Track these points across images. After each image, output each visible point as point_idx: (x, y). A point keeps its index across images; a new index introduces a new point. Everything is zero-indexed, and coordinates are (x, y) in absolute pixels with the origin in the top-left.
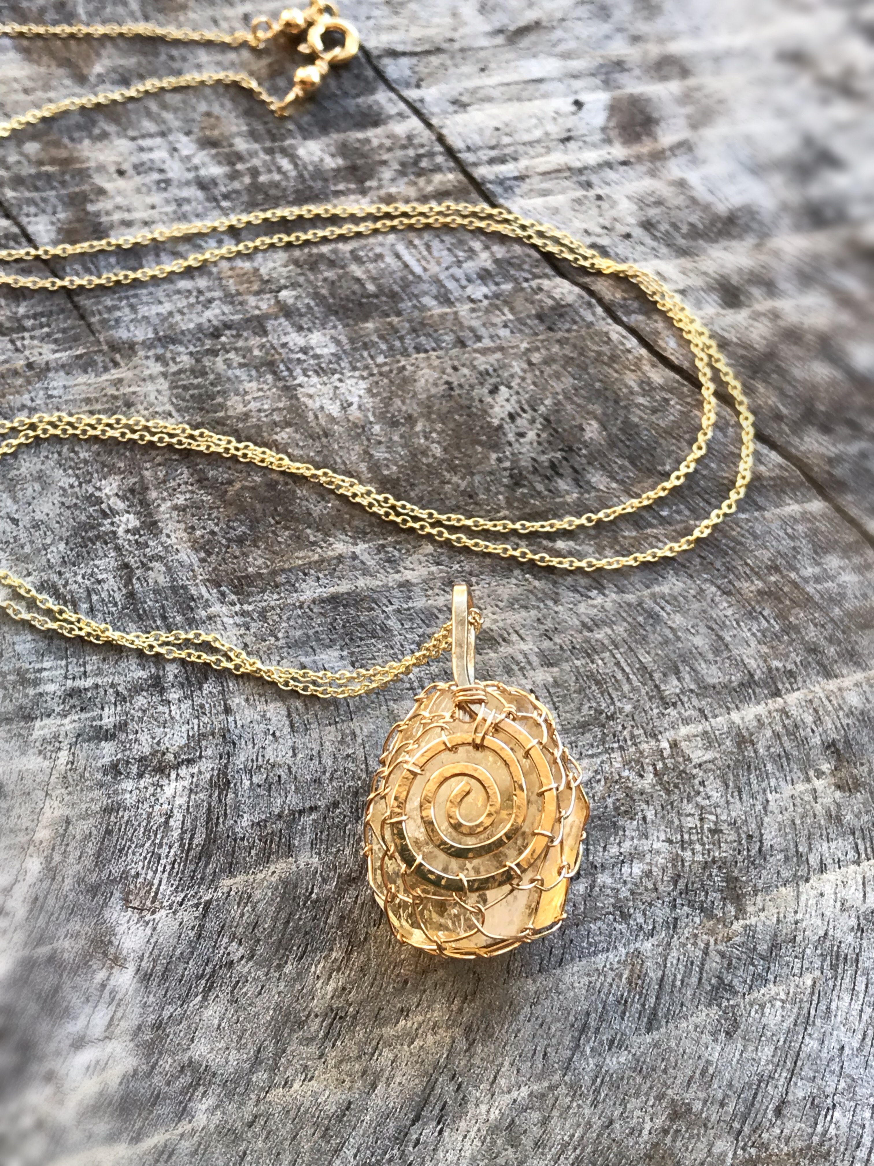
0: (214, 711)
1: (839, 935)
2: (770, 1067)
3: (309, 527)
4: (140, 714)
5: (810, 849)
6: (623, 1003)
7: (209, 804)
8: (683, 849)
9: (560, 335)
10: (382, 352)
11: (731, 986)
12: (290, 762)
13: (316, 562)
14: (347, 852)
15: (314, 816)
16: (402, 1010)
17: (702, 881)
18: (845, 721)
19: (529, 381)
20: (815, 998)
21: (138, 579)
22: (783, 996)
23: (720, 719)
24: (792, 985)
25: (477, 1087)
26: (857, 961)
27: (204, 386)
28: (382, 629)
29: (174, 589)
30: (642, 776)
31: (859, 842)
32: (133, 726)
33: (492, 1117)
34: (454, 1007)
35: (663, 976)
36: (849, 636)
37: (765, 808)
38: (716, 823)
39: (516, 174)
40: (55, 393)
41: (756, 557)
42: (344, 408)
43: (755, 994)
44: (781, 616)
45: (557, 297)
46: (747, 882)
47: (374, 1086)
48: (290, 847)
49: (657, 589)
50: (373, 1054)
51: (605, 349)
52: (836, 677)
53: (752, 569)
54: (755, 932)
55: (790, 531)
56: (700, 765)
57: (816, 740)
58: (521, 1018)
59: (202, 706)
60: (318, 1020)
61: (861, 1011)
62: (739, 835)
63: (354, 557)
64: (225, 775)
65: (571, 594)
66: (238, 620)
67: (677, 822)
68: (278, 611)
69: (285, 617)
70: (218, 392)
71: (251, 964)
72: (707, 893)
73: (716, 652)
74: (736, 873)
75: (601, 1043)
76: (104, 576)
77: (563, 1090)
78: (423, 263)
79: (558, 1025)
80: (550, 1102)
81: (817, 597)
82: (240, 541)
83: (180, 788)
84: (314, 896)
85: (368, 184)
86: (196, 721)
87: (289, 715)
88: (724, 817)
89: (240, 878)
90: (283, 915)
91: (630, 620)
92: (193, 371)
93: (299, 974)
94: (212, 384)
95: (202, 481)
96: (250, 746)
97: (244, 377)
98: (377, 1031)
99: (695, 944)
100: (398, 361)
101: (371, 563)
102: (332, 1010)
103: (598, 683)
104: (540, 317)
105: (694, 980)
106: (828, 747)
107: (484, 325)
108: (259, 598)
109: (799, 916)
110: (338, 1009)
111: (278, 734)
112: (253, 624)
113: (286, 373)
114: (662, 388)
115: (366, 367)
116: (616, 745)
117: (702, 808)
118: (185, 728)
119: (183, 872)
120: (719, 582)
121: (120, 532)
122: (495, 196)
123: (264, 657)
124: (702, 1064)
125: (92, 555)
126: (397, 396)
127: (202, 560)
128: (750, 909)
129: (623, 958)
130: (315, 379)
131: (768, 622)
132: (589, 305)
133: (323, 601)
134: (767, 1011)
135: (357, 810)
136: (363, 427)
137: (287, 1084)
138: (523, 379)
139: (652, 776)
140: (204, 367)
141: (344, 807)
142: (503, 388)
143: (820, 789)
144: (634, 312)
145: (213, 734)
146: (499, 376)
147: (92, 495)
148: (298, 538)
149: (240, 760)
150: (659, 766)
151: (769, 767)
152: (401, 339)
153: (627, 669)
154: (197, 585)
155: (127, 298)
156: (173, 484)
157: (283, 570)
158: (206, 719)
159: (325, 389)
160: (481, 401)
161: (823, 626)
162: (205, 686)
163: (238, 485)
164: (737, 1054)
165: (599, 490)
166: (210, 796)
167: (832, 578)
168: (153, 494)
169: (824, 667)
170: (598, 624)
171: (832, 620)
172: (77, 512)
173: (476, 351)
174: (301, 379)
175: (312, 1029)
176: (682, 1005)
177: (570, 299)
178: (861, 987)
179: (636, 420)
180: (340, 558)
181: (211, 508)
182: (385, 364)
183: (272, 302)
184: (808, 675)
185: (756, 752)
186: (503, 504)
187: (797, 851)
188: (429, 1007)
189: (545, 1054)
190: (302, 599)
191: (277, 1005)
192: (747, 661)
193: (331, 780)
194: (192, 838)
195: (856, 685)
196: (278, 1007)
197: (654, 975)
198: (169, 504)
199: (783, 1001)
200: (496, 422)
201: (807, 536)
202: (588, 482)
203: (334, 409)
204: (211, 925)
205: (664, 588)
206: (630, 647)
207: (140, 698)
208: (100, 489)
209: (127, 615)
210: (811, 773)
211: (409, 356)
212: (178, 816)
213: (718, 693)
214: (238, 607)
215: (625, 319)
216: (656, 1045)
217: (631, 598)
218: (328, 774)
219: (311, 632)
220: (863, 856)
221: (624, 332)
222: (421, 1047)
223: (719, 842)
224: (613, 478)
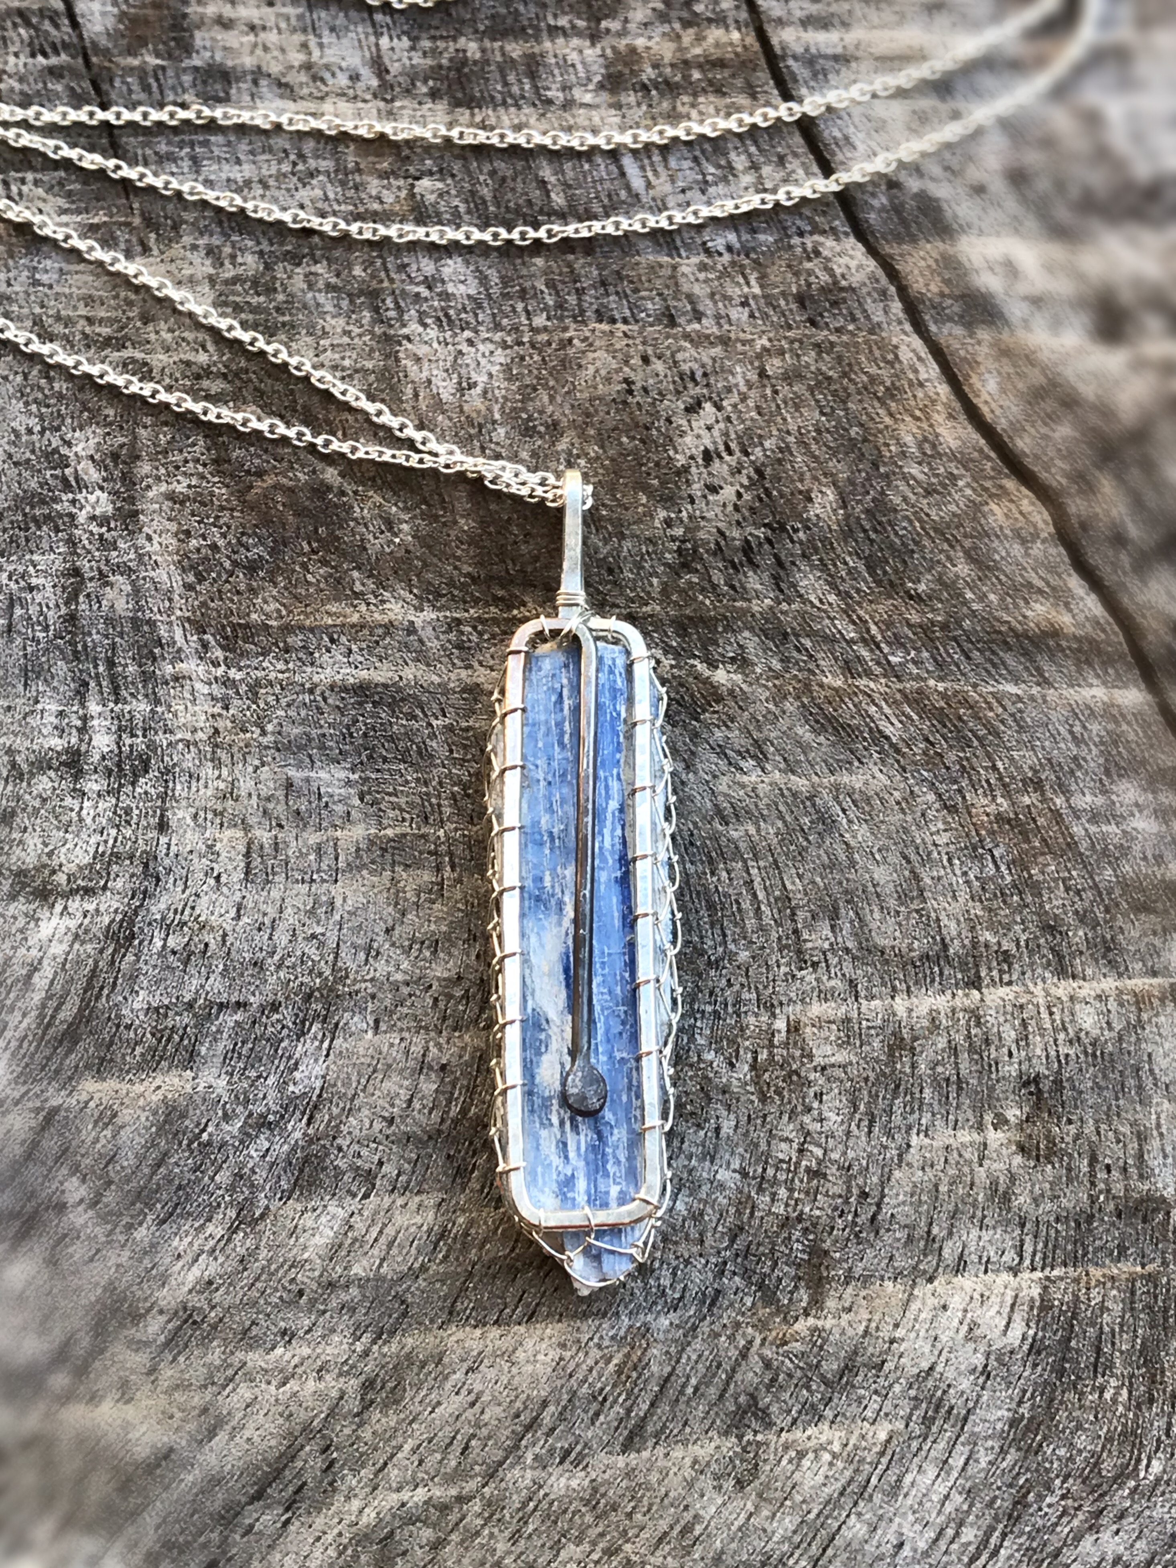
0: (144, 823)
1: (950, 1374)
2: (785, 1547)
3: (358, 568)
4: (37, 803)
5: (950, 1234)
6: (599, 1399)
7: (96, 963)
8: (760, 1190)
9: (822, 335)
10: (546, 309)
11: (765, 1411)
12: (228, 928)
13: (353, 626)
14: (271, 1080)
15: (239, 1017)
16: (284, 1333)
17: (774, 1244)
18: (1064, 1050)
19: (751, 403)
20: (884, 1460)
21: (88, 596)
22: (836, 1447)
23: (876, 1003)
24: (857, 1433)
25: (355, 1471)
26: (965, 1420)
27: (266, 311)
28: (420, 753)
29: (136, 623)
30: (732, 1065)
31: (1028, 1239)
32: (22, 819)
33: (364, 1520)
34: (359, 1347)
35: (670, 1374)
36: (1113, 918)
37: (900, 1156)
38: (819, 1162)
39: (839, 50)
40: (45, 278)
41: (1012, 759)
42: (461, 390)
43: (797, 1434)
44: (1020, 863)
45: (838, 271)
46: (840, 1261)
47: (212, 1433)
48: (193, 1054)
49: (845, 779)
50: (224, 1387)
51: (885, 373)
52: (1074, 977)
53: (1000, 779)
54: (825, 1341)
55: (1077, 729)
56: (824, 1069)
57: (1011, 1069)
58: (448, 1386)
59: (128, 811)
60: (163, 1319)
61: (947, 1497)
62: (849, 1190)
63: (411, 629)
64: (132, 923)
65: (714, 758)
66: (217, 690)
67: (763, 1147)
68: (278, 688)
69: (284, 702)
70: (284, 324)
71: (91, 1213)
72: (775, 1264)
73: (903, 897)
74: (826, 1245)
75: (551, 1451)
76: (41, 581)
77: (476, 1506)
78: (650, 174)
79: (498, 1410)
80: (453, 1518)
81: (1084, 846)
82: (252, 568)
83: (63, 930)
84: (205, 1136)
85: (604, 24)
86: (113, 832)
87: (248, 855)
88: (835, 1156)
89: (111, 1084)
90: (154, 1155)
91: (788, 818)
92: (255, 283)
93: (153, 1246)
94: (278, 309)
95: (220, 464)
96: (179, 889)
97: (329, 308)
98: (240, 1355)
99: (732, 1338)
100: (565, 329)
101: (433, 644)
102: (185, 1309)
103: (711, 906)
104: (802, 300)
105: (713, 1392)
106: (1026, 1084)
107: (713, 294)
108: (255, 662)
109: (899, 1333)
110: (194, 1309)
111: (223, 879)
112: (236, 702)
113: (392, 314)
114: (953, 457)
115: (516, 329)
116: (709, 1008)
117: (808, 1133)
118: (93, 840)
119: (33, 1055)
120: (943, 787)
121: (82, 517)
122: (796, 81)
123: (238, 756)
124: (688, 1516)
125: (32, 545)
126: (546, 386)
127: (189, 587)
128: (831, 1304)
129: (622, 1333)
130: (433, 333)
131: (997, 868)
132: (884, 293)
133: (345, 689)
134: (806, 1463)
135: (303, 1022)
136: (480, 426)
137: (94, 1399)
138: (744, 398)
139: (746, 1068)
140: (274, 278)
141: (287, 1014)
142: (708, 406)
143: (993, 1145)
144: (950, 319)
145: (131, 857)
146: (708, 385)
147: (56, 451)
148: (338, 581)
149: (157, 908)
150: (763, 1055)
151: (927, 1093)
152: (580, 292)
153: (761, 895)
154: (170, 623)
155: (192, 145)
156: (178, 458)
157: (302, 628)
158: (128, 832)
159: (442, 351)
160: (669, 421)
161: (1078, 893)
162: (142, 780)
163: (270, 480)
164: (743, 1516)
165: (805, 601)
166: (101, 951)
167: (1119, 819)
168: (145, 468)
169: (1060, 957)
170: (739, 814)
171: (1096, 885)
172: (26, 474)
173: (687, 336)
174: (414, 328)
175: (150, 1330)
176: (686, 1424)
177: (856, 279)
178: (957, 1462)
179: (897, 500)
180: (389, 628)
181: (222, 508)
182: (545, 329)
183: (403, 194)
184: (1032, 964)
185: (913, 1066)
186: (656, 593)
187: (929, 1232)
188: (323, 1337)
189: (466, 1448)
190: (316, 679)
191: (111, 1283)
192: (945, 921)
193: (279, 967)
194: (57, 1009)
195: (1099, 997)
196: (110, 1287)
197: (657, 1369)
198: (163, 487)
199: (835, 1456)
200: (681, 460)
201: (1102, 743)
202: (794, 586)
203: (446, 389)
204: (51, 1144)
205: (854, 780)
206: (775, 862)
207: (45, 779)
208: (69, 444)
209: (58, 647)
210: (988, 1118)
211: (584, 323)
212: (48, 971)
213: (887, 962)
214: (220, 671)
215: (933, 328)
216: (629, 1474)
217: (800, 783)
218: (276, 957)
219: (315, 733)
220: (1027, 1262)
221: (923, 351)
222: (295, 1394)
223: (817, 1192)
224: (833, 586)
